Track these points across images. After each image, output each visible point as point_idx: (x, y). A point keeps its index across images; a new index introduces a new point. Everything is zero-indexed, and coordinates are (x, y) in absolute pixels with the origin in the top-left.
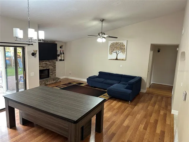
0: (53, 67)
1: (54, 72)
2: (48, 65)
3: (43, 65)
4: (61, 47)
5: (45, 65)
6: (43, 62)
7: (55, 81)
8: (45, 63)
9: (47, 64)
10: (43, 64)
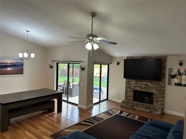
0: (157, 91)
1: (159, 99)
2: (149, 86)
3: (142, 86)
4: (181, 64)
5: (145, 86)
6: (142, 81)
7: (148, 111)
8: (145, 83)
9: (147, 85)
10: (142, 84)
